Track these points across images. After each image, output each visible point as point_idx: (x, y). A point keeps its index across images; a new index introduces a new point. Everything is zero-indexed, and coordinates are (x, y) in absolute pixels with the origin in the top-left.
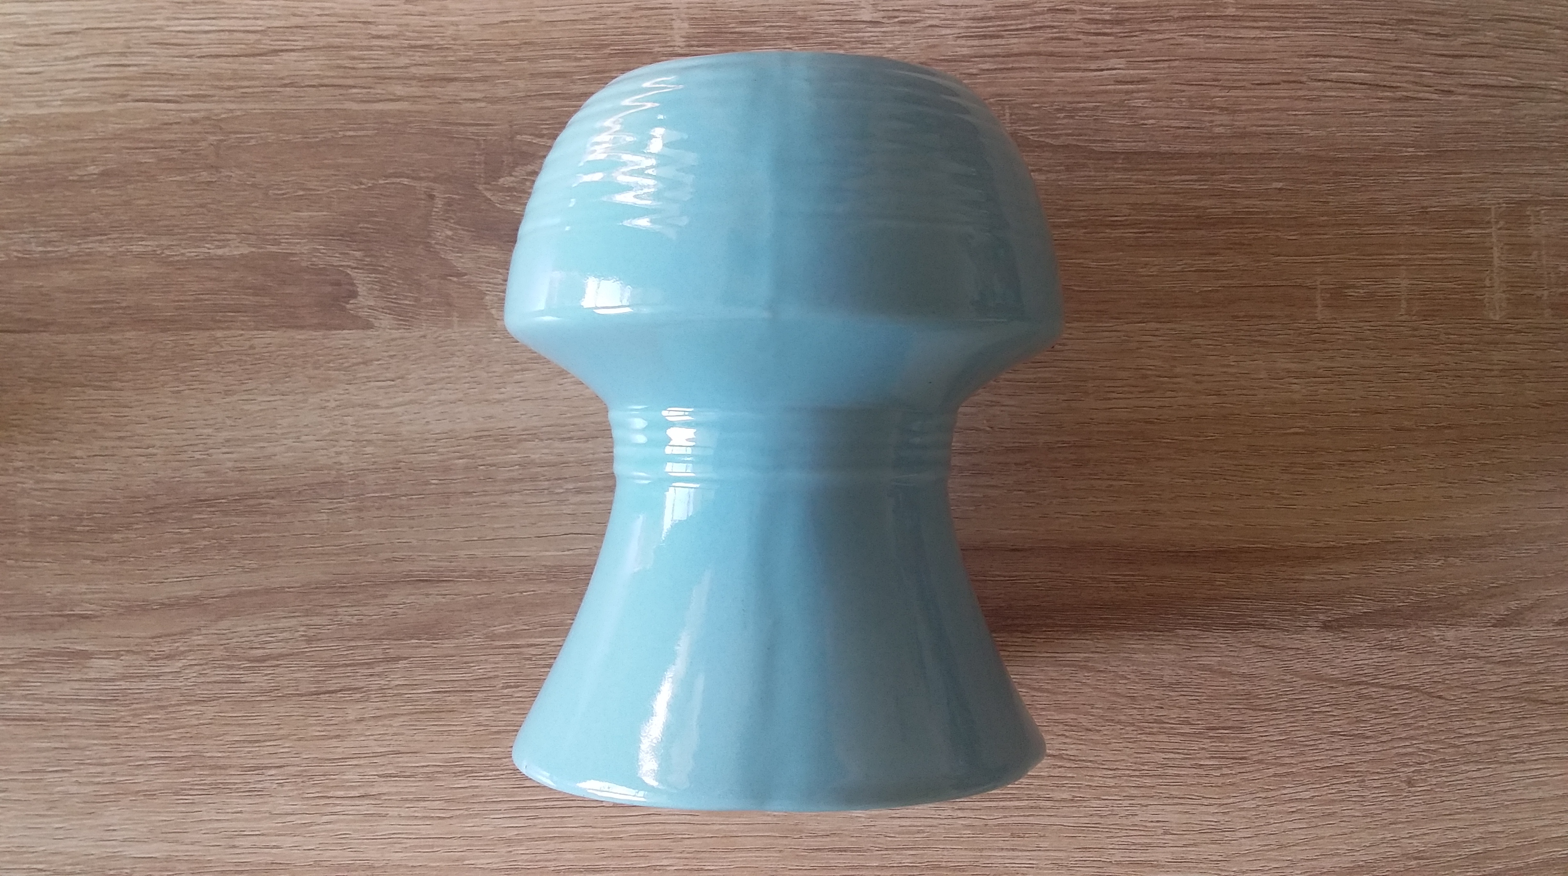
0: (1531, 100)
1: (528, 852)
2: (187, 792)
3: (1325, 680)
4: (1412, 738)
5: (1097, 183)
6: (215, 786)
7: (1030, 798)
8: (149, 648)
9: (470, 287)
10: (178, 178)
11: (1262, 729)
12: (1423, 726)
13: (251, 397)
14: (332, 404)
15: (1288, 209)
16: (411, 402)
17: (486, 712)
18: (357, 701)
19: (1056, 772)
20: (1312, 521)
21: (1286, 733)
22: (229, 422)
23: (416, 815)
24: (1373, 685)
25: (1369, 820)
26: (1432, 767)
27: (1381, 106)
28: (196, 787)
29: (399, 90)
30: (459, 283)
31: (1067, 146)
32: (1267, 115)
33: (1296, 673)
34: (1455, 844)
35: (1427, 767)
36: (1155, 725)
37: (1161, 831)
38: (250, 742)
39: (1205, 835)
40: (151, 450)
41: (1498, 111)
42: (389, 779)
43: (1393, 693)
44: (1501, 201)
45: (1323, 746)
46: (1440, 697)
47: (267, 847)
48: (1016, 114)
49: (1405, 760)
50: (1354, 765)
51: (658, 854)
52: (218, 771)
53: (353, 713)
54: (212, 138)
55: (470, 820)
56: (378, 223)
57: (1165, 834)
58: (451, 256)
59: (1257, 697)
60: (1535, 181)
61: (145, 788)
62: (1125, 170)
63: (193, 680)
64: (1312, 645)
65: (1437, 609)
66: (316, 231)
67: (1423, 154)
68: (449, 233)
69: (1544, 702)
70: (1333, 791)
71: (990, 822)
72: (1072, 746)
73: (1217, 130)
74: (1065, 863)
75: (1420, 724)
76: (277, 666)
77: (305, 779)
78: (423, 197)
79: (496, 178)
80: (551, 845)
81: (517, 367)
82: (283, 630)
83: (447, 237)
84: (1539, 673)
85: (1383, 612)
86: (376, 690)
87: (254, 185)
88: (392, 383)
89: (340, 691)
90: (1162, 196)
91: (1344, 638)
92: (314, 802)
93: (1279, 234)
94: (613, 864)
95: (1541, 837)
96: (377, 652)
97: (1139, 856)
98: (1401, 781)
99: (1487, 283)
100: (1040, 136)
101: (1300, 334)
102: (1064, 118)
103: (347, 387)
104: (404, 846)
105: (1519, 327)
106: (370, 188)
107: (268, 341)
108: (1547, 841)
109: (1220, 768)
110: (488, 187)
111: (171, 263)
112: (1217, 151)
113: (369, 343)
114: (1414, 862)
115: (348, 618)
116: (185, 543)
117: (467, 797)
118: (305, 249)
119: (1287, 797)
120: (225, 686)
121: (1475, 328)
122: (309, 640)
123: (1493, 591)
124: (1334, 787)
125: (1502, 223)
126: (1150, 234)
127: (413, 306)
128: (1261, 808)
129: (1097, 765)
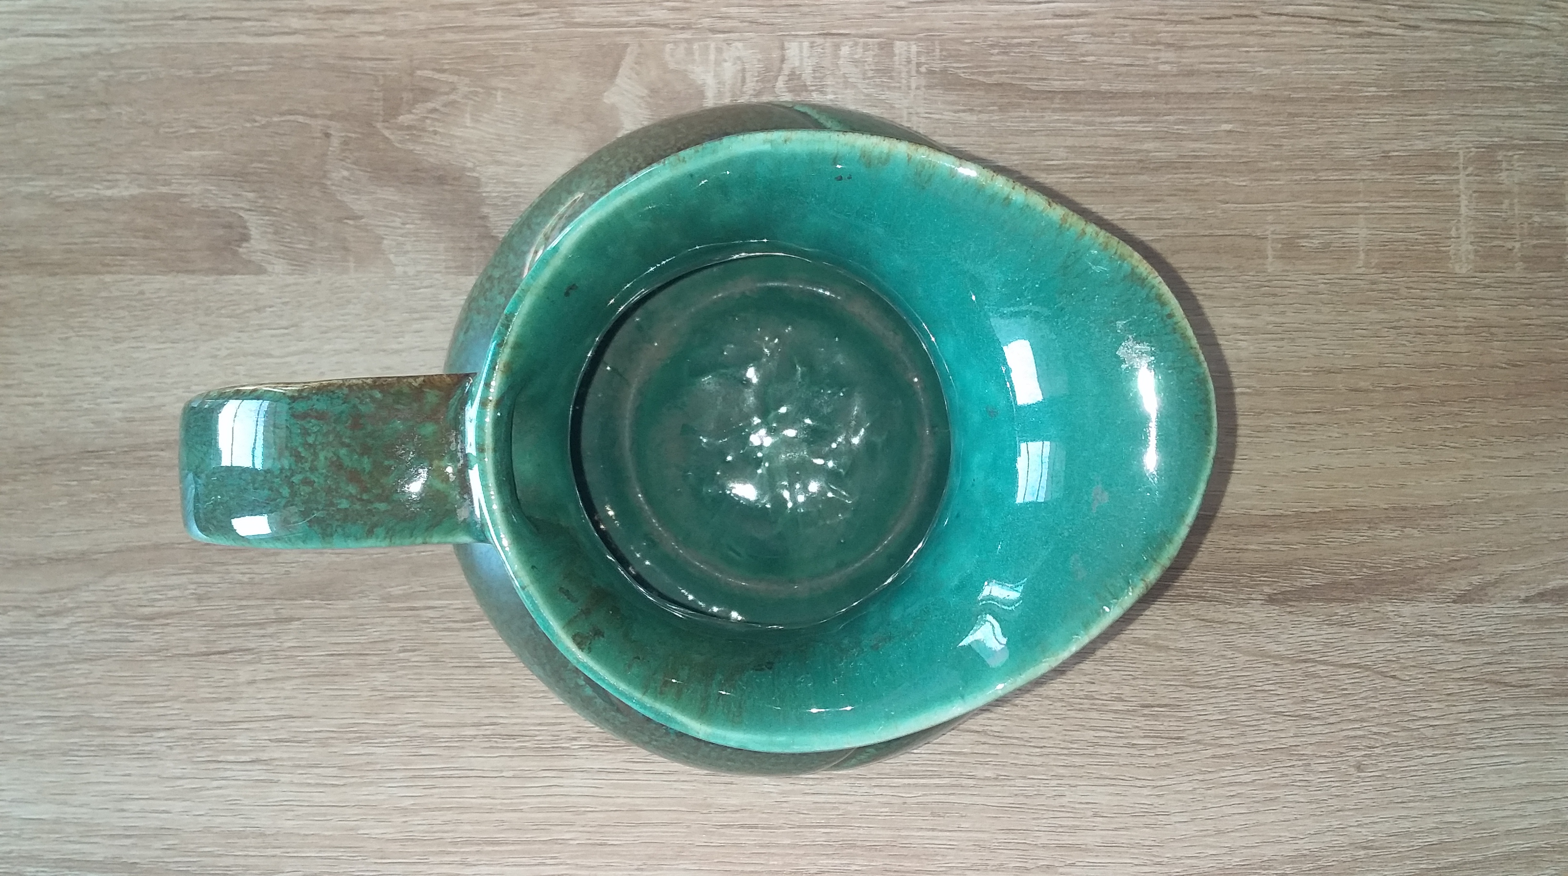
0: (1505, 36)
1: (424, 822)
2: (76, 753)
3: (1270, 657)
4: (1362, 720)
5: (1031, 125)
6: (104, 747)
7: (951, 775)
8: (36, 604)
9: (367, 231)
10: (67, 116)
11: (1200, 708)
12: (1375, 708)
13: (140, 344)
14: (224, 352)
15: (1237, 153)
16: (306, 351)
17: (382, 677)
18: (249, 663)
19: (979, 749)
20: (1257, 487)
21: (1227, 712)
22: (118, 370)
23: (309, 781)
24: (1320, 662)
25: (1314, 806)
26: (1383, 752)
27: (1339, 42)
28: (85, 748)
29: (295, 22)
30: (356, 227)
31: (1001, 85)
32: (1217, 52)
33: (1238, 649)
34: (1407, 834)
35: (1377, 751)
36: (1085, 701)
37: (1090, 813)
38: (138, 703)
39: (1137, 819)
40: (39, 399)
41: (1468, 48)
42: (282, 744)
43: (1342, 671)
44: (1470, 145)
45: (1265, 727)
46: (1394, 677)
47: (157, 812)
48: (947, 50)
49: (1354, 743)
50: (1299, 748)
51: (560, 828)
52: (107, 733)
53: (244, 674)
54: (102, 74)
55: (364, 789)
56: (270, 162)
57: (1095, 815)
58: (348, 199)
59: (1195, 673)
60: (1509, 123)
61: (33, 747)
62: (1063, 110)
63: (82, 637)
64: (1256, 619)
65: (1392, 583)
66: (208, 171)
67: (1385, 94)
68: (346, 173)
69: (1506, 684)
70: (1276, 775)
71: (909, 801)
72: (997, 722)
73: (1162, 67)
74: (988, 844)
75: (1372, 705)
76: (168, 624)
77: (195, 742)
78: (319, 135)
79: (395, 116)
80: (449, 816)
81: (416, 316)
82: (172, 588)
83: (344, 178)
84: (1502, 653)
85: (1333, 585)
86: (268, 652)
87: (144, 123)
88: (286, 331)
89: (231, 652)
90: (1103, 138)
91: (1290, 612)
92: (203, 766)
93: (1228, 179)
94: (512, 836)
95: (1502, 828)
96: (269, 612)
97: (1067, 839)
98: (1350, 766)
99: (1453, 233)
100: (973, 74)
101: (1248, 288)
102: (998, 54)
103: (240, 334)
104: (296, 813)
105: (1487, 281)
106: (263, 127)
107: (158, 286)
108: (1508, 833)
109: (1155, 748)
110: (386, 124)
111: (61, 204)
112: (1163, 90)
113: (262, 289)
114: (1362, 852)
115: (240, 577)
116: (73, 495)
117: (361, 765)
118: (197, 190)
119: (1226, 780)
120: (112, 644)
121: (1440, 282)
122: (200, 598)
123: (1453, 565)
124: (1276, 770)
125: (1470, 170)
126: (1089, 180)
127: (307, 250)
128: (1198, 791)
129: (1022, 743)
